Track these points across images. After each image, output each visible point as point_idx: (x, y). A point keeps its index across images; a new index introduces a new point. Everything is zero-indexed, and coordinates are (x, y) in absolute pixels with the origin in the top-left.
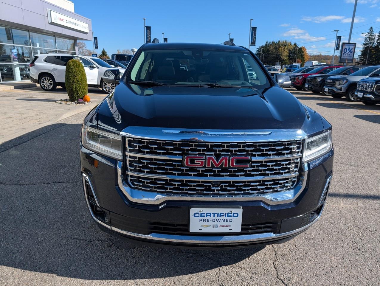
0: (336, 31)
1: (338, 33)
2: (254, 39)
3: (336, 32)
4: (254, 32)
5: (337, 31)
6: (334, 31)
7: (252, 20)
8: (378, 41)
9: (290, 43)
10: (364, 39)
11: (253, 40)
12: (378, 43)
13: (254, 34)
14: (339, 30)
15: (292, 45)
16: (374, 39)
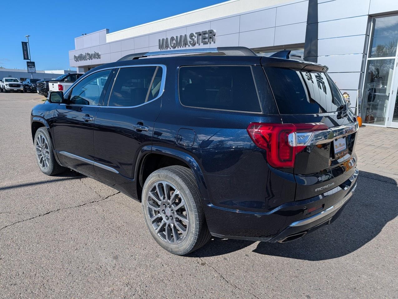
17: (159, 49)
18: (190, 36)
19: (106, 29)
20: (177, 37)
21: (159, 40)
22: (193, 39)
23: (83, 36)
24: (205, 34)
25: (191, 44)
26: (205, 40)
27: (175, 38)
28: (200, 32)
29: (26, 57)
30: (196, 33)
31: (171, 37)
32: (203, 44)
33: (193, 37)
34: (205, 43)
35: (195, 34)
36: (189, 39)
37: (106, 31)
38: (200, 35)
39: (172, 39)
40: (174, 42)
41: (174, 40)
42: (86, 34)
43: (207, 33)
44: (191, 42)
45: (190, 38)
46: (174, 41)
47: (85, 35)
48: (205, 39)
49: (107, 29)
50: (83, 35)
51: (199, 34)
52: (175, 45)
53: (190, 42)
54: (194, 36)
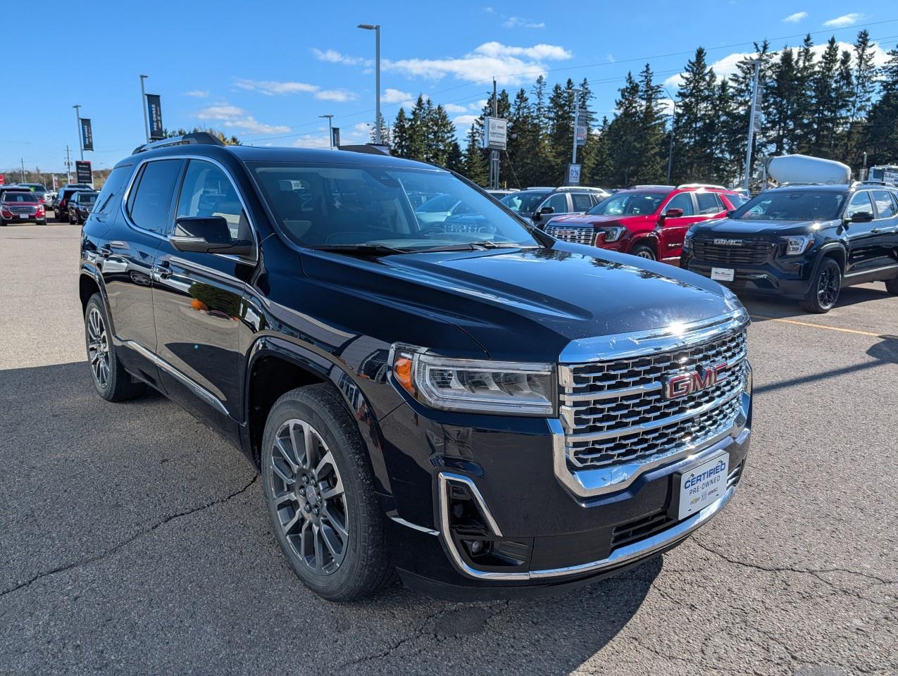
0: (327, 117)
1: (332, 121)
2: (158, 125)
3: (328, 119)
4: (156, 108)
5: (330, 117)
6: (325, 116)
7: (146, 77)
8: (396, 141)
9: (223, 136)
10: (372, 136)
11: (155, 127)
12: (396, 144)
13: (156, 110)
14: (332, 116)
15: (226, 141)
16: (388, 137)
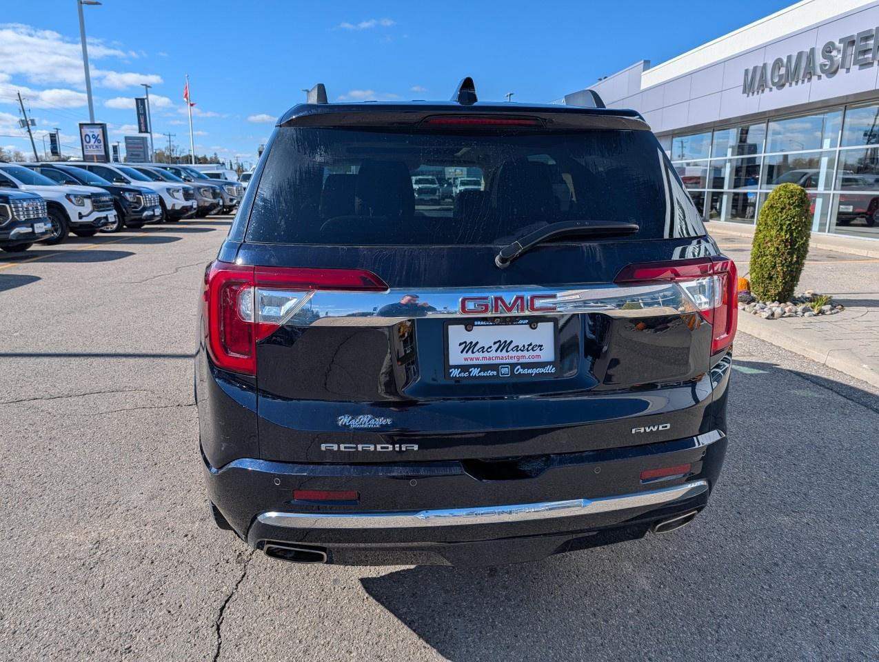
17: (743, 93)
18: (822, 52)
19: (642, 61)
20: (789, 58)
21: (747, 71)
22: (831, 59)
23: (601, 82)
24: (867, 39)
25: (823, 71)
26: (866, 56)
27: (785, 60)
28: (852, 36)
29: (143, 128)
30: (841, 41)
31: (776, 58)
32: (857, 67)
33: (834, 53)
34: (866, 64)
35: (837, 44)
36: (820, 59)
37: (642, 65)
38: (853, 43)
39: (778, 63)
40: (783, 71)
41: (782, 66)
42: (606, 78)
43: (873, 36)
44: (825, 65)
45: (824, 57)
46: (782, 69)
47: (603, 80)
48: (865, 52)
49: (645, 62)
50: (600, 80)
51: (851, 42)
52: (783, 80)
53: (823, 66)
54: (835, 48)
